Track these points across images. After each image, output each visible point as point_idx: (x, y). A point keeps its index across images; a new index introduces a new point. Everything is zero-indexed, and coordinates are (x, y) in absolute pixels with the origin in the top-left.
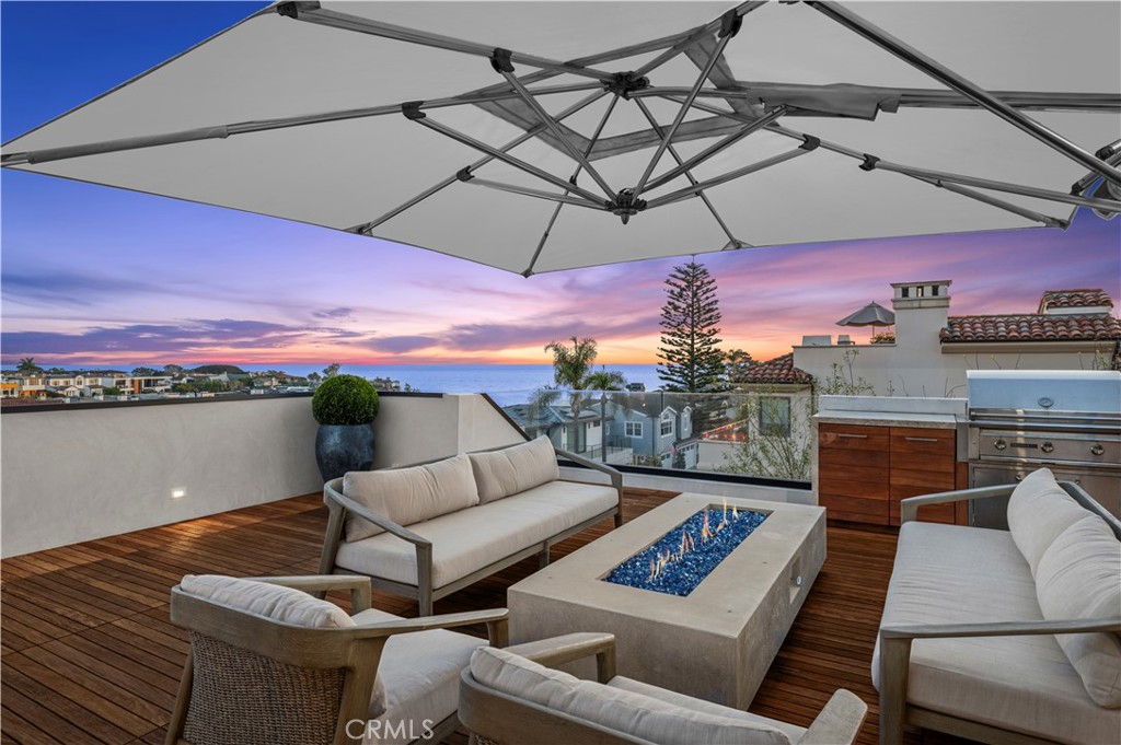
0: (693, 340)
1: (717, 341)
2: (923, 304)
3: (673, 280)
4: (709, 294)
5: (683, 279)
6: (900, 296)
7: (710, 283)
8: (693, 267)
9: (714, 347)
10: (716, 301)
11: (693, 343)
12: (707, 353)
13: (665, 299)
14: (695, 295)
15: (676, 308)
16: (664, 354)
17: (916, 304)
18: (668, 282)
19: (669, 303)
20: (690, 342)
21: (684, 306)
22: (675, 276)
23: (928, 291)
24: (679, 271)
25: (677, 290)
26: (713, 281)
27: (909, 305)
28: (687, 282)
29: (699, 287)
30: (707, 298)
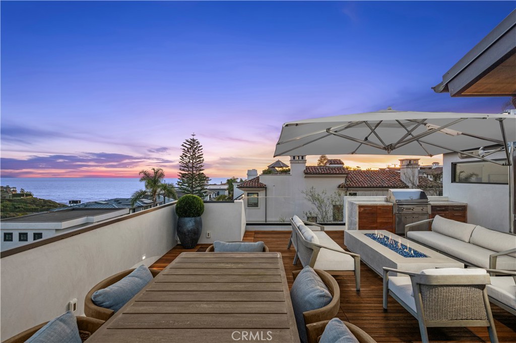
0: (193, 169)
1: (203, 170)
2: (299, 162)
3: (185, 145)
4: (199, 151)
5: (189, 145)
6: (292, 159)
7: (200, 147)
8: (194, 140)
9: (201, 172)
10: (202, 154)
11: (193, 171)
12: (198, 175)
13: (181, 153)
14: (194, 151)
15: (186, 156)
16: (181, 175)
17: (297, 162)
18: (183, 145)
19: (183, 154)
20: (191, 170)
21: (189, 155)
22: (186, 143)
23: (300, 158)
24: (187, 141)
25: (186, 149)
26: (201, 146)
27: (295, 162)
28: (191, 146)
29: (195, 148)
30: (199, 153)
